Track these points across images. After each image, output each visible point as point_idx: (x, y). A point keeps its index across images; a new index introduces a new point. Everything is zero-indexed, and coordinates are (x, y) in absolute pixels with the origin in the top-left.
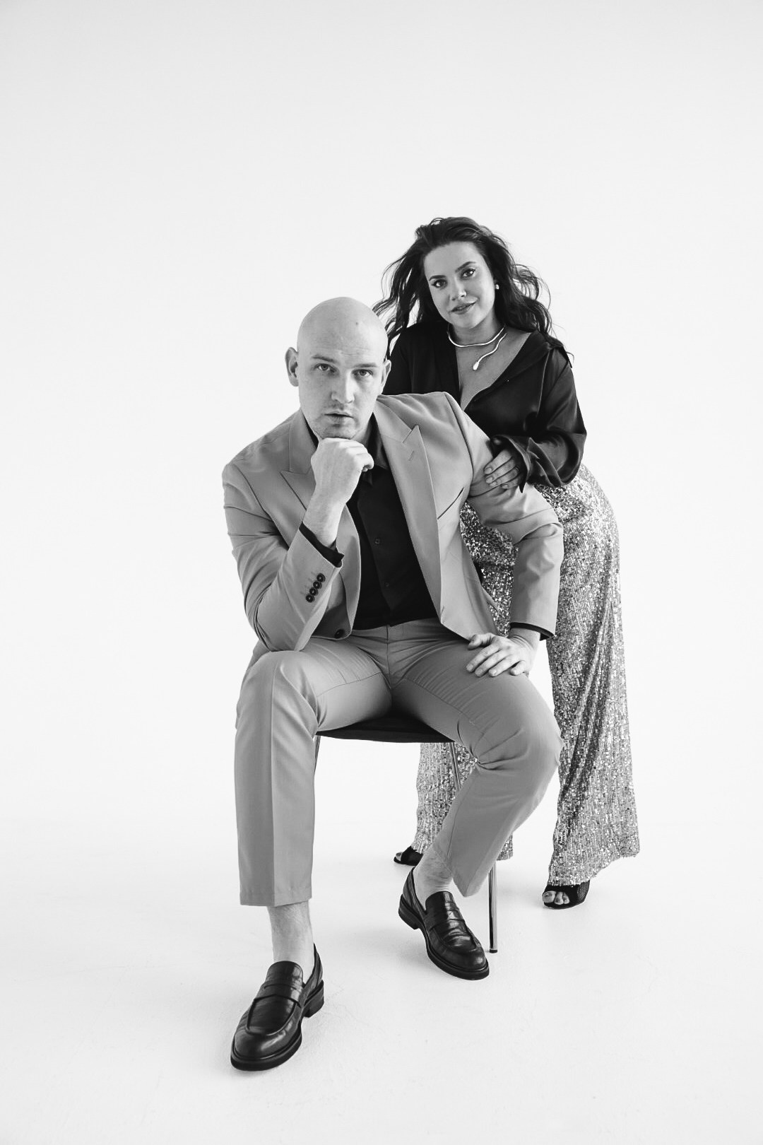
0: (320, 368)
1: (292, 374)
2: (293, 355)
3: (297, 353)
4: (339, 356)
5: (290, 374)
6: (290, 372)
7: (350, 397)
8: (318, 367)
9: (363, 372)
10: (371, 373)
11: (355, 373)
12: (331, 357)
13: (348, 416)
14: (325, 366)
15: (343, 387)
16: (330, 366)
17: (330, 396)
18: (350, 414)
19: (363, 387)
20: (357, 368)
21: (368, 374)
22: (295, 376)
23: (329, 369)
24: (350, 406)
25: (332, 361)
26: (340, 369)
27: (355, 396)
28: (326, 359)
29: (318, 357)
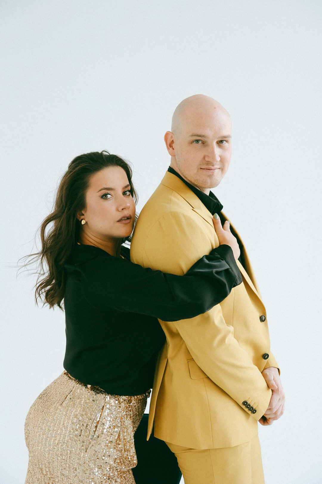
1: (171, 149)
2: (170, 136)
4: (209, 133)
5: (168, 149)
6: (169, 147)
7: (218, 158)
8: (194, 142)
9: (221, 141)
10: (227, 141)
11: (218, 143)
12: (203, 134)
14: (197, 141)
15: (213, 152)
16: (201, 140)
17: (204, 158)
18: (218, 167)
19: (223, 150)
20: (219, 139)
21: (225, 142)
22: (173, 149)
23: (200, 142)
24: (218, 163)
25: (203, 136)
26: (209, 141)
28: (200, 136)
29: (195, 135)
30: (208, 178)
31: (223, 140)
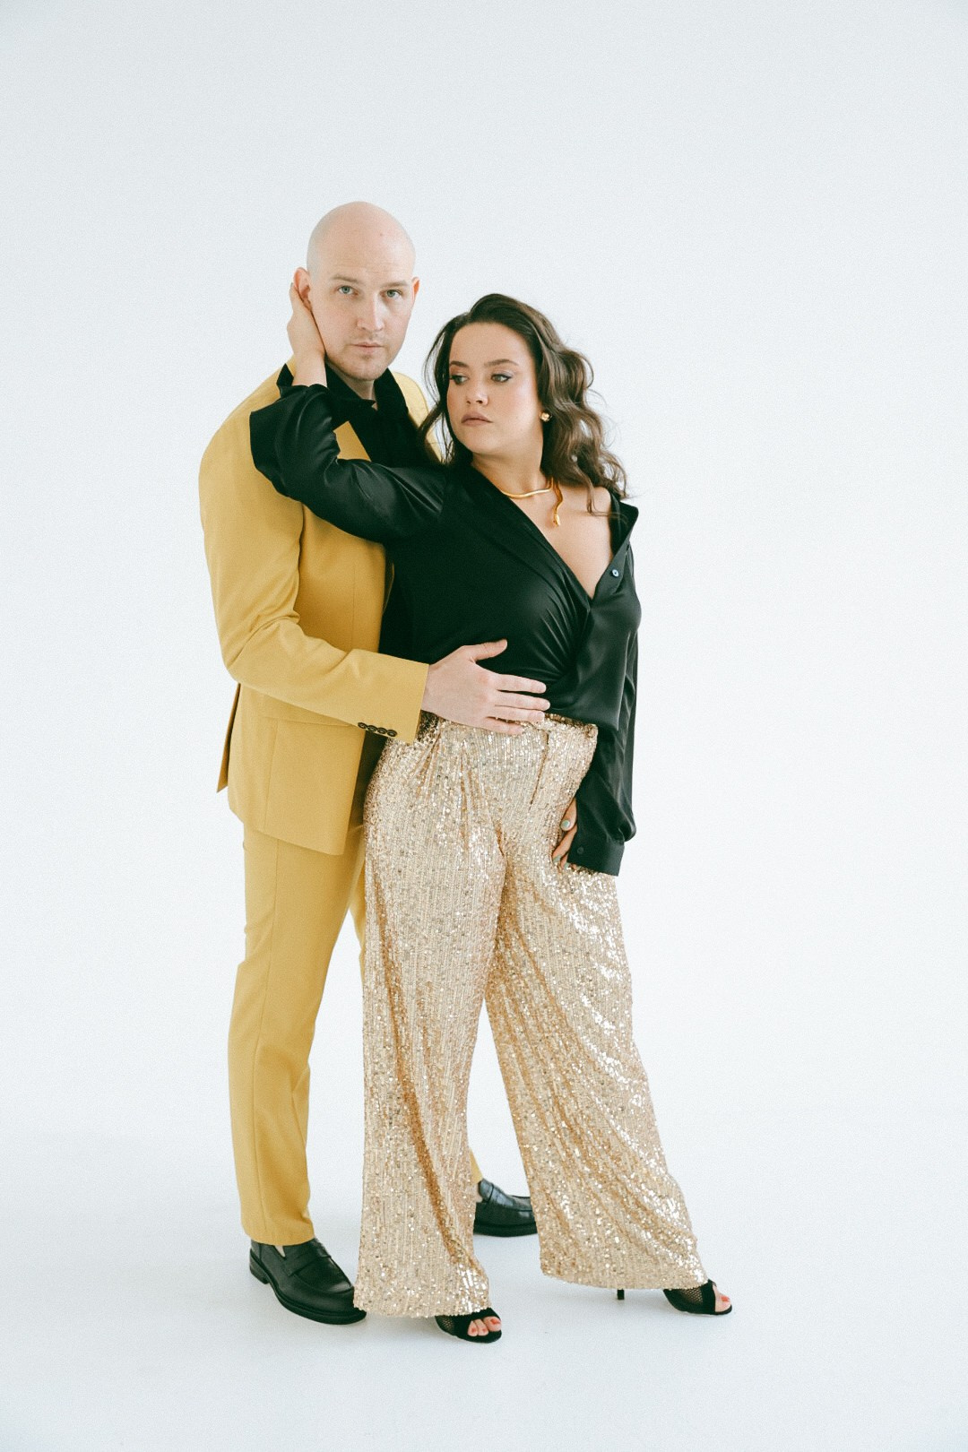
0: (341, 290)
2: (303, 277)
3: (308, 273)
4: (364, 275)
7: (379, 325)
8: (338, 290)
9: (391, 292)
10: (401, 293)
11: (382, 294)
12: (353, 276)
13: (379, 346)
14: (346, 289)
15: (371, 313)
16: (353, 288)
17: (356, 324)
18: (379, 343)
19: (392, 309)
20: (385, 289)
21: (397, 294)
23: (351, 292)
24: (381, 334)
25: (355, 281)
26: (365, 290)
27: (385, 323)
28: (349, 280)
29: (339, 278)
30: (363, 362)
31: (394, 291)
